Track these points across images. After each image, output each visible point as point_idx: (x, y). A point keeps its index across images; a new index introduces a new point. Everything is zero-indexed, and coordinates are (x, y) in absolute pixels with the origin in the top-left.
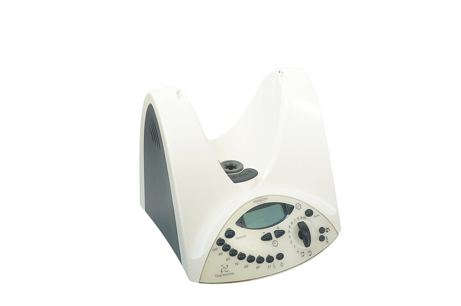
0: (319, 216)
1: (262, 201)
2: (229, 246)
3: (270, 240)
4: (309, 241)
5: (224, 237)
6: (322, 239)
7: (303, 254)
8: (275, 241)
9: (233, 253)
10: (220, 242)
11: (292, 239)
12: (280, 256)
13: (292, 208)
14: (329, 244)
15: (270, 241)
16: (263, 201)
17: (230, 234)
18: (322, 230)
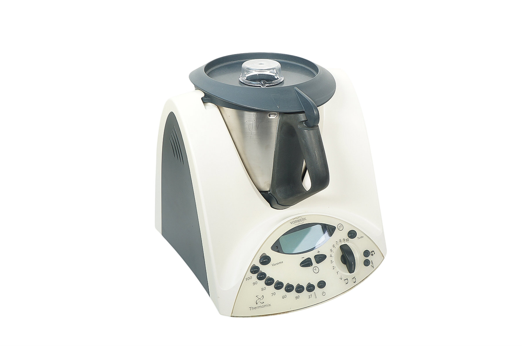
0: (363, 237)
1: (299, 221)
2: (264, 274)
3: (310, 266)
4: (353, 266)
5: (258, 264)
6: (367, 263)
7: (346, 281)
8: (316, 267)
9: (269, 282)
10: (254, 270)
11: (334, 264)
12: (322, 284)
13: (333, 229)
14: (374, 268)
16: (301, 222)
17: (265, 260)
18: (367, 253)
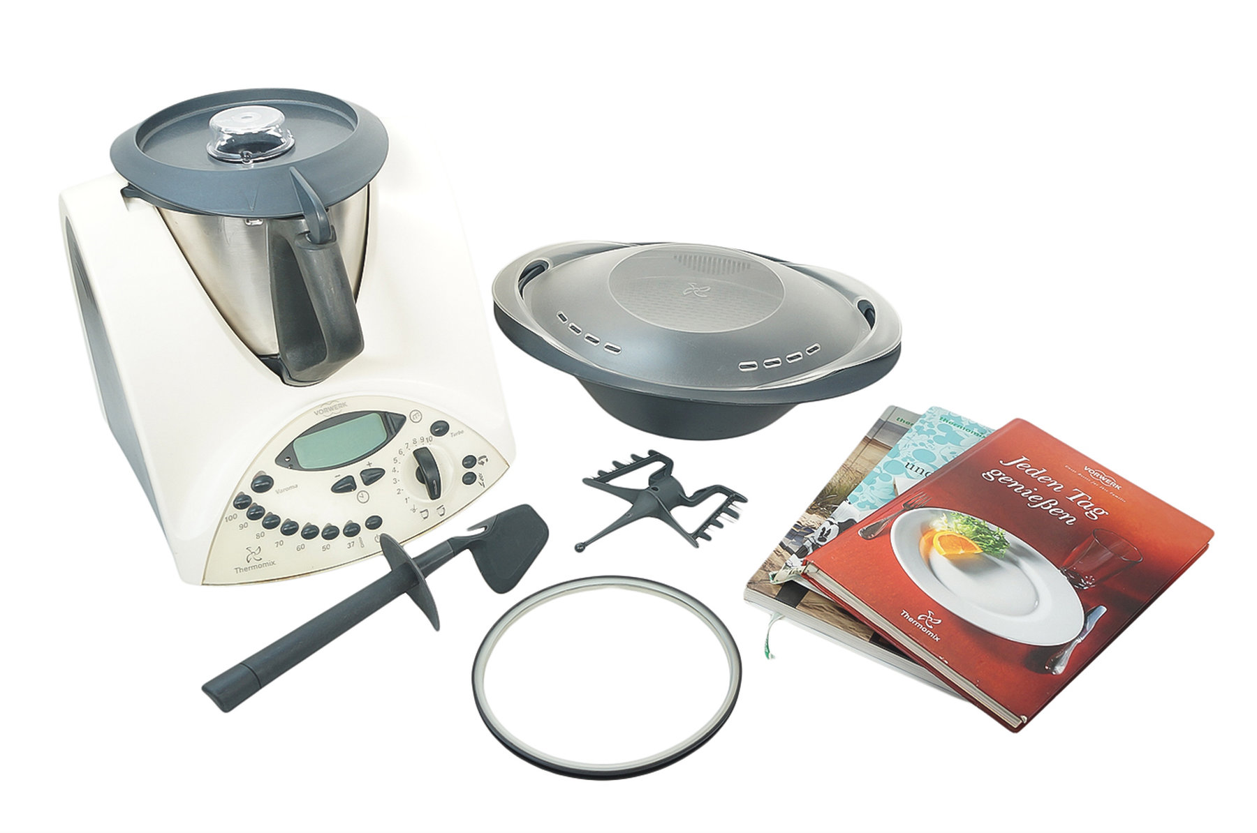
0: (462, 432)
1: (333, 409)
2: (261, 508)
5: (249, 492)
6: (469, 479)
7: (425, 514)
8: (363, 492)
9: (272, 522)
10: (242, 502)
11: (400, 485)
12: (374, 522)
13: (402, 420)
14: (485, 488)
15: (351, 492)
16: (335, 411)
17: (263, 484)
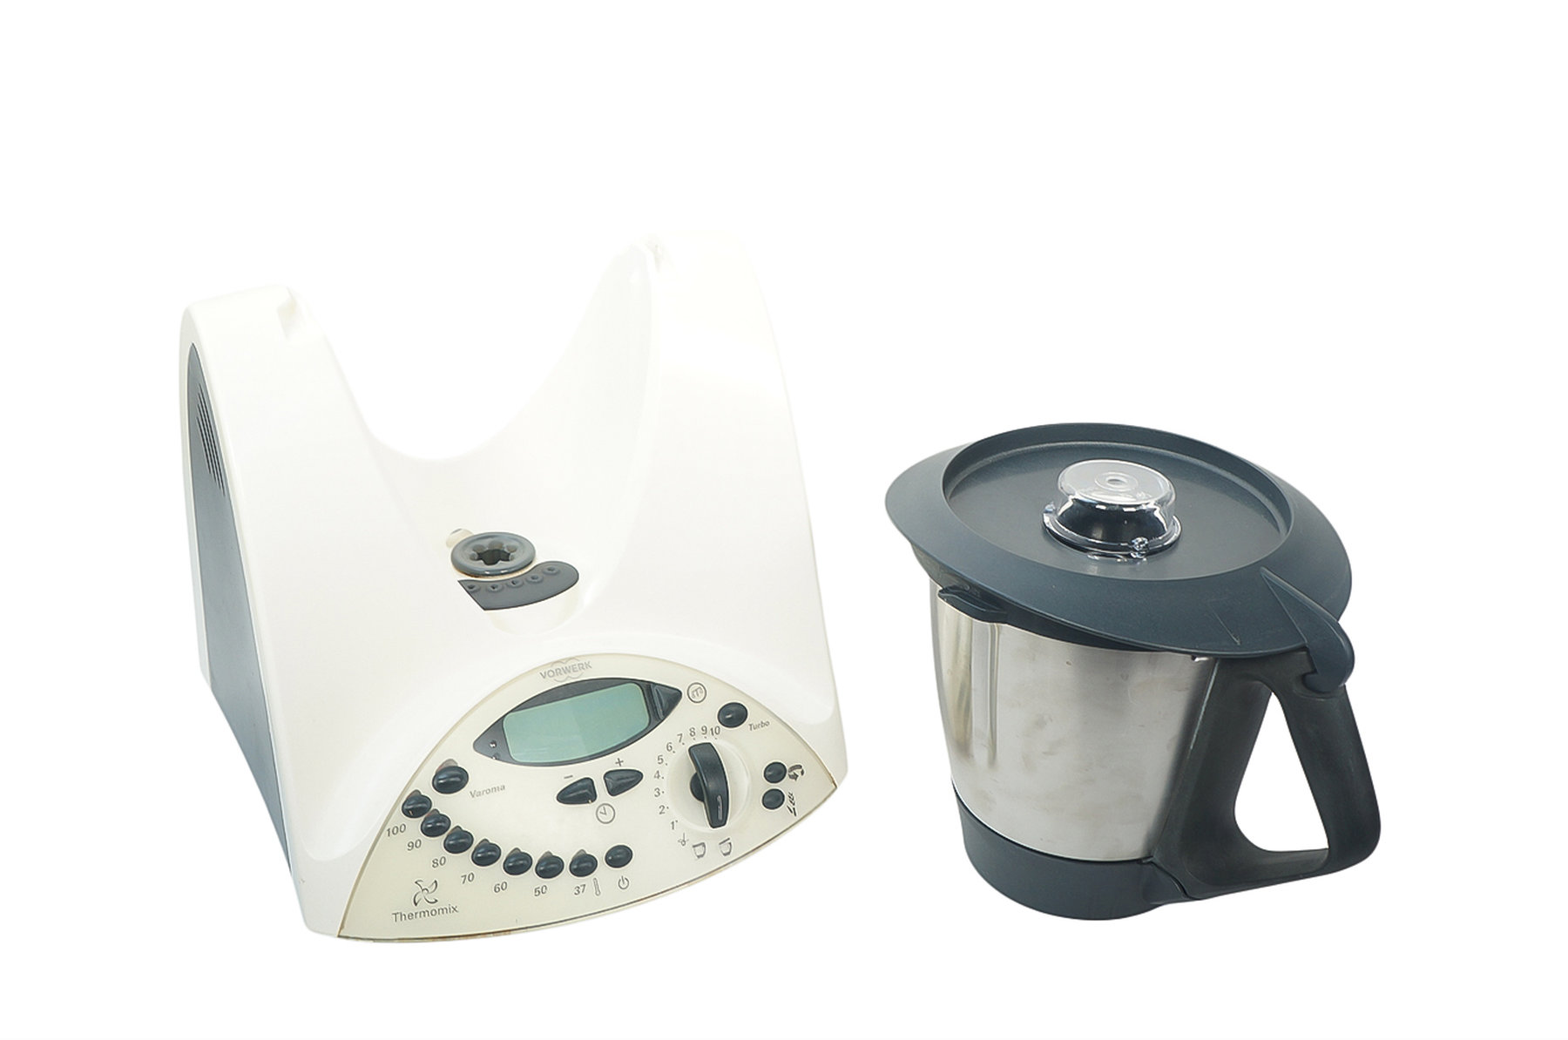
0: (767, 724)
1: (569, 672)
2: (445, 819)
3: (588, 802)
4: (720, 807)
5: (428, 791)
6: (773, 800)
7: (700, 850)
8: (606, 807)
9: (459, 842)
10: (416, 806)
11: (665, 799)
12: (619, 857)
13: (674, 697)
14: (797, 817)
15: (588, 805)
16: (573, 674)
17: (452, 779)
18: (776, 772)
